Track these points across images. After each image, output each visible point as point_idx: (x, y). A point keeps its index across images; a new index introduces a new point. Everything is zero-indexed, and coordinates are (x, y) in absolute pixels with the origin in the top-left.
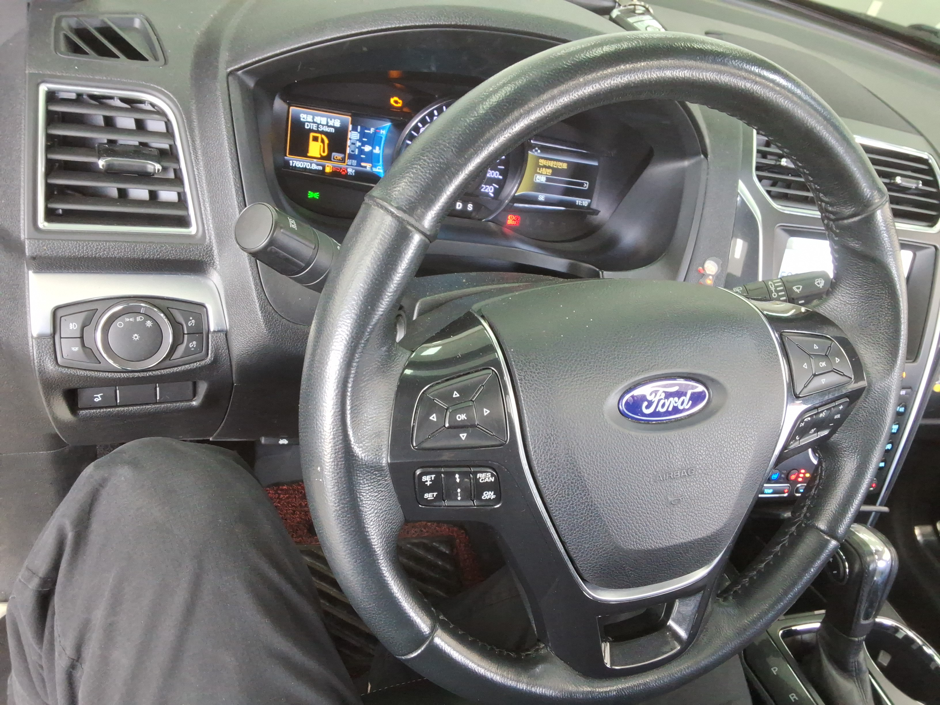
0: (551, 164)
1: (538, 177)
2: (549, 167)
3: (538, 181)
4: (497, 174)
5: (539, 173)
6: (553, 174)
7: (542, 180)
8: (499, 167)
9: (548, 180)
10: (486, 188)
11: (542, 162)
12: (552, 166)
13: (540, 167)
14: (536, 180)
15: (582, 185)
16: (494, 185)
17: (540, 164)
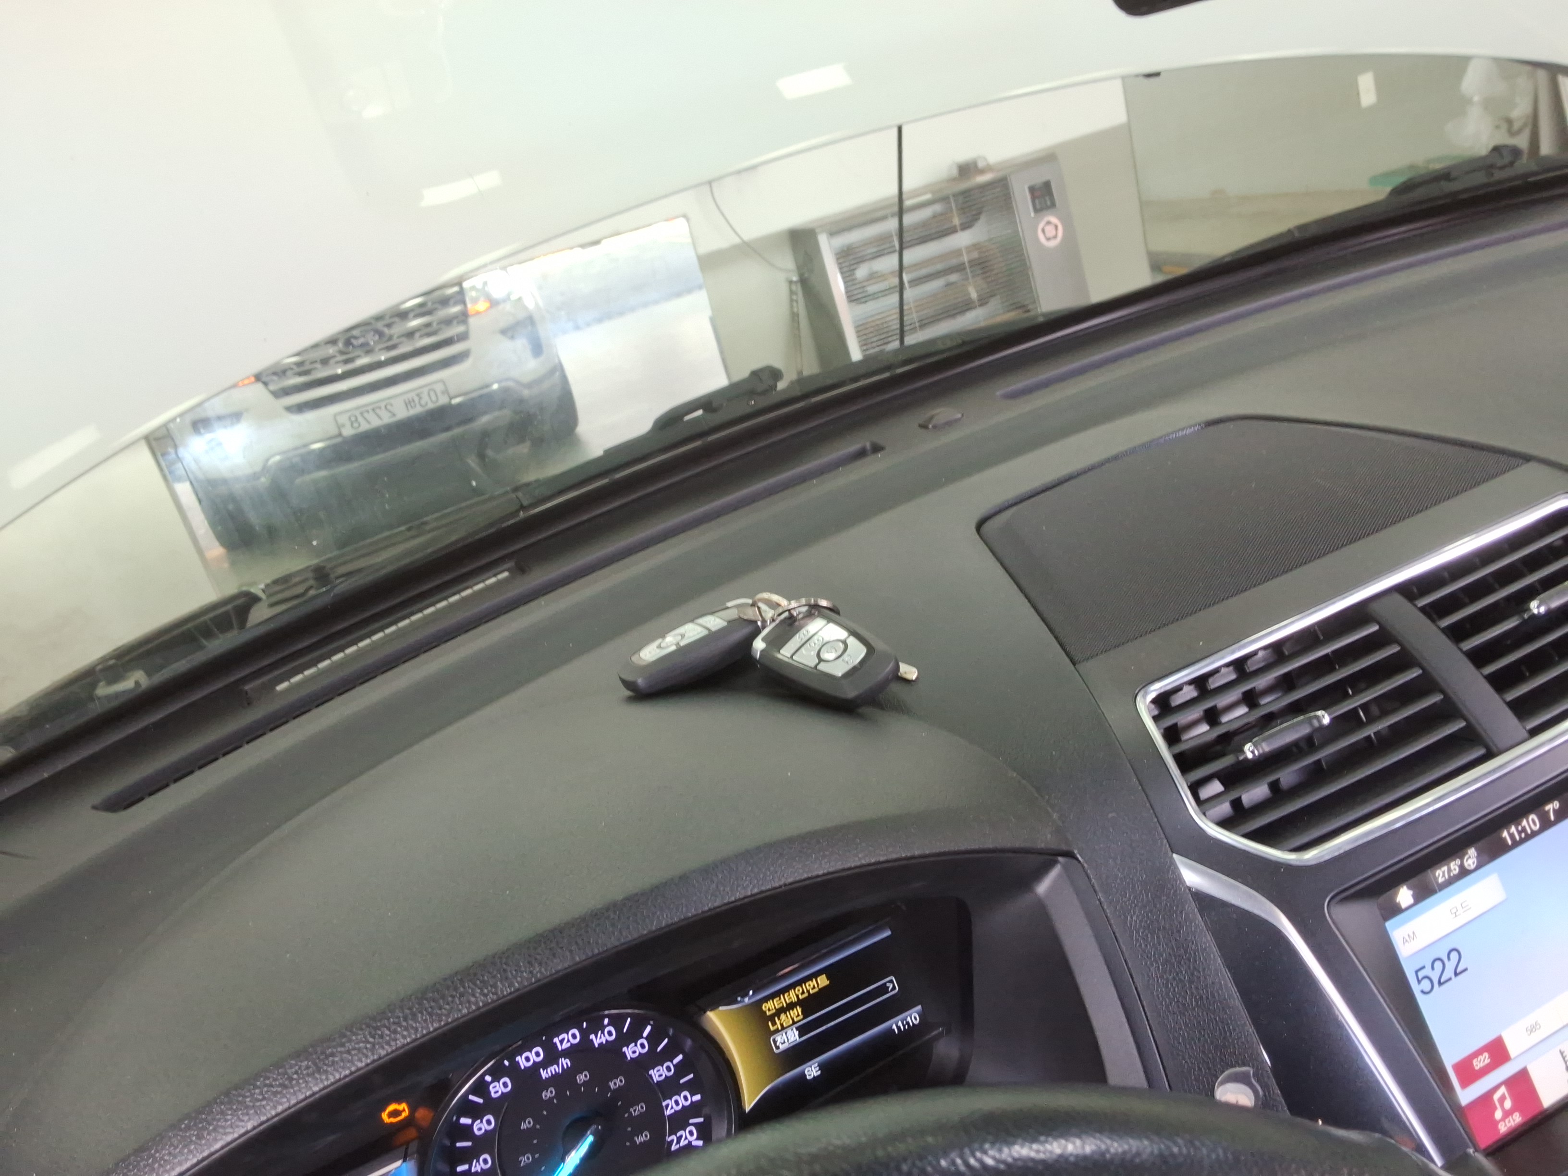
0: (792, 996)
1: (779, 1038)
2: (791, 1006)
3: (782, 1047)
4: (686, 1098)
5: (777, 1031)
6: (806, 1014)
7: (792, 1039)
8: (682, 1081)
9: (802, 1030)
10: (679, 1139)
11: (769, 1007)
12: (795, 999)
13: (772, 1018)
14: (778, 1048)
15: (883, 989)
16: (691, 1121)
17: (768, 1013)
